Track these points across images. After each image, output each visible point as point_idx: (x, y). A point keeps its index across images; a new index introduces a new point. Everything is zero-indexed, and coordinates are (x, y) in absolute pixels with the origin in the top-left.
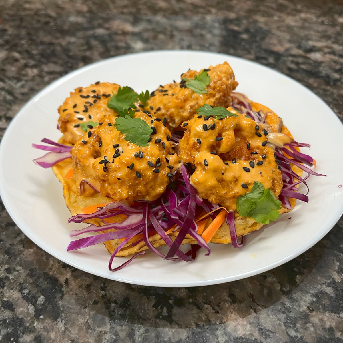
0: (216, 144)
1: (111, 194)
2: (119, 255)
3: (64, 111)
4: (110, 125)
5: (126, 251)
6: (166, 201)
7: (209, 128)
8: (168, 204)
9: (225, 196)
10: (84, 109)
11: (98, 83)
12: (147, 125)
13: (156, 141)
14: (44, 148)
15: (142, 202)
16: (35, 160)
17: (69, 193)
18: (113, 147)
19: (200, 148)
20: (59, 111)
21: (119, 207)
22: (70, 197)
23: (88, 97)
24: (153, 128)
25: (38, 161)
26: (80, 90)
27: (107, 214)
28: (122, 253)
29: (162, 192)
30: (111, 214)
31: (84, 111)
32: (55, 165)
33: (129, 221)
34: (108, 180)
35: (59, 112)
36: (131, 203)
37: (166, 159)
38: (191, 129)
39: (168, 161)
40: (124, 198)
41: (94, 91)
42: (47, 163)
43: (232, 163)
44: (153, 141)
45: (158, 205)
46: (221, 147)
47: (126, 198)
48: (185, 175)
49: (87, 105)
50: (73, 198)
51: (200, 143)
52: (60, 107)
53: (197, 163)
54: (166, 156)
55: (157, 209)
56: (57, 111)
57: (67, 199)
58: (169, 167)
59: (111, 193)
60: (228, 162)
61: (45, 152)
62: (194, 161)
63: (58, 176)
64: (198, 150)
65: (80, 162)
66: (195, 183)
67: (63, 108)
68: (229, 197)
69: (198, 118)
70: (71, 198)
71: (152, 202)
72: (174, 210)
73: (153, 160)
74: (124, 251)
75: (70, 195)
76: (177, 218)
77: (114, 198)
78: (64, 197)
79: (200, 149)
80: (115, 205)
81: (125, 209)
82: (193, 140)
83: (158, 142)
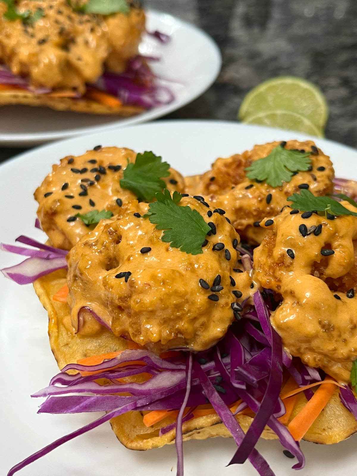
0: (321, 260)
1: (130, 333)
2: (137, 445)
3: (47, 195)
4: (138, 215)
5: (148, 440)
6: (225, 355)
7: (311, 231)
8: (227, 360)
9: (333, 354)
10: (81, 190)
11: (98, 148)
12: (201, 218)
13: (214, 247)
14: (20, 251)
15: (182, 351)
16: (4, 269)
17: (58, 328)
18: (141, 251)
19: (292, 264)
20: (36, 196)
21: (142, 359)
22: (58, 336)
23: (84, 171)
24: (210, 224)
25: (9, 271)
26: (71, 161)
27: (119, 371)
28: (142, 444)
29: (221, 335)
30: (126, 371)
31: (81, 195)
32: (37, 280)
33: (156, 382)
34: (129, 307)
35: (36, 198)
36: (163, 351)
37: (231, 277)
38: (278, 232)
39: (233, 283)
40: (152, 341)
41: (93, 162)
42: (25, 275)
43: (348, 296)
44: (210, 245)
45: (210, 361)
46: (330, 267)
47: (156, 342)
48: (263, 310)
49: (85, 184)
50: (64, 337)
51: (292, 257)
52: (38, 190)
53: (286, 292)
54: (231, 273)
55: (208, 368)
56: (33, 197)
57: (53, 339)
58: (235, 293)
59: (131, 331)
60: (340, 294)
61: (21, 258)
62: (279, 287)
63: (42, 298)
64: (289, 268)
65: (81, 274)
66: (279, 327)
67: (44, 190)
68: (340, 357)
69: (291, 213)
70: (60, 337)
71: (200, 352)
72: (239, 369)
73: (209, 278)
74: (145, 441)
75: (58, 332)
76: (244, 387)
77: (136, 339)
78: (49, 335)
79: (291, 268)
80: (137, 354)
81: (153, 363)
82: (280, 250)
83: (219, 248)
